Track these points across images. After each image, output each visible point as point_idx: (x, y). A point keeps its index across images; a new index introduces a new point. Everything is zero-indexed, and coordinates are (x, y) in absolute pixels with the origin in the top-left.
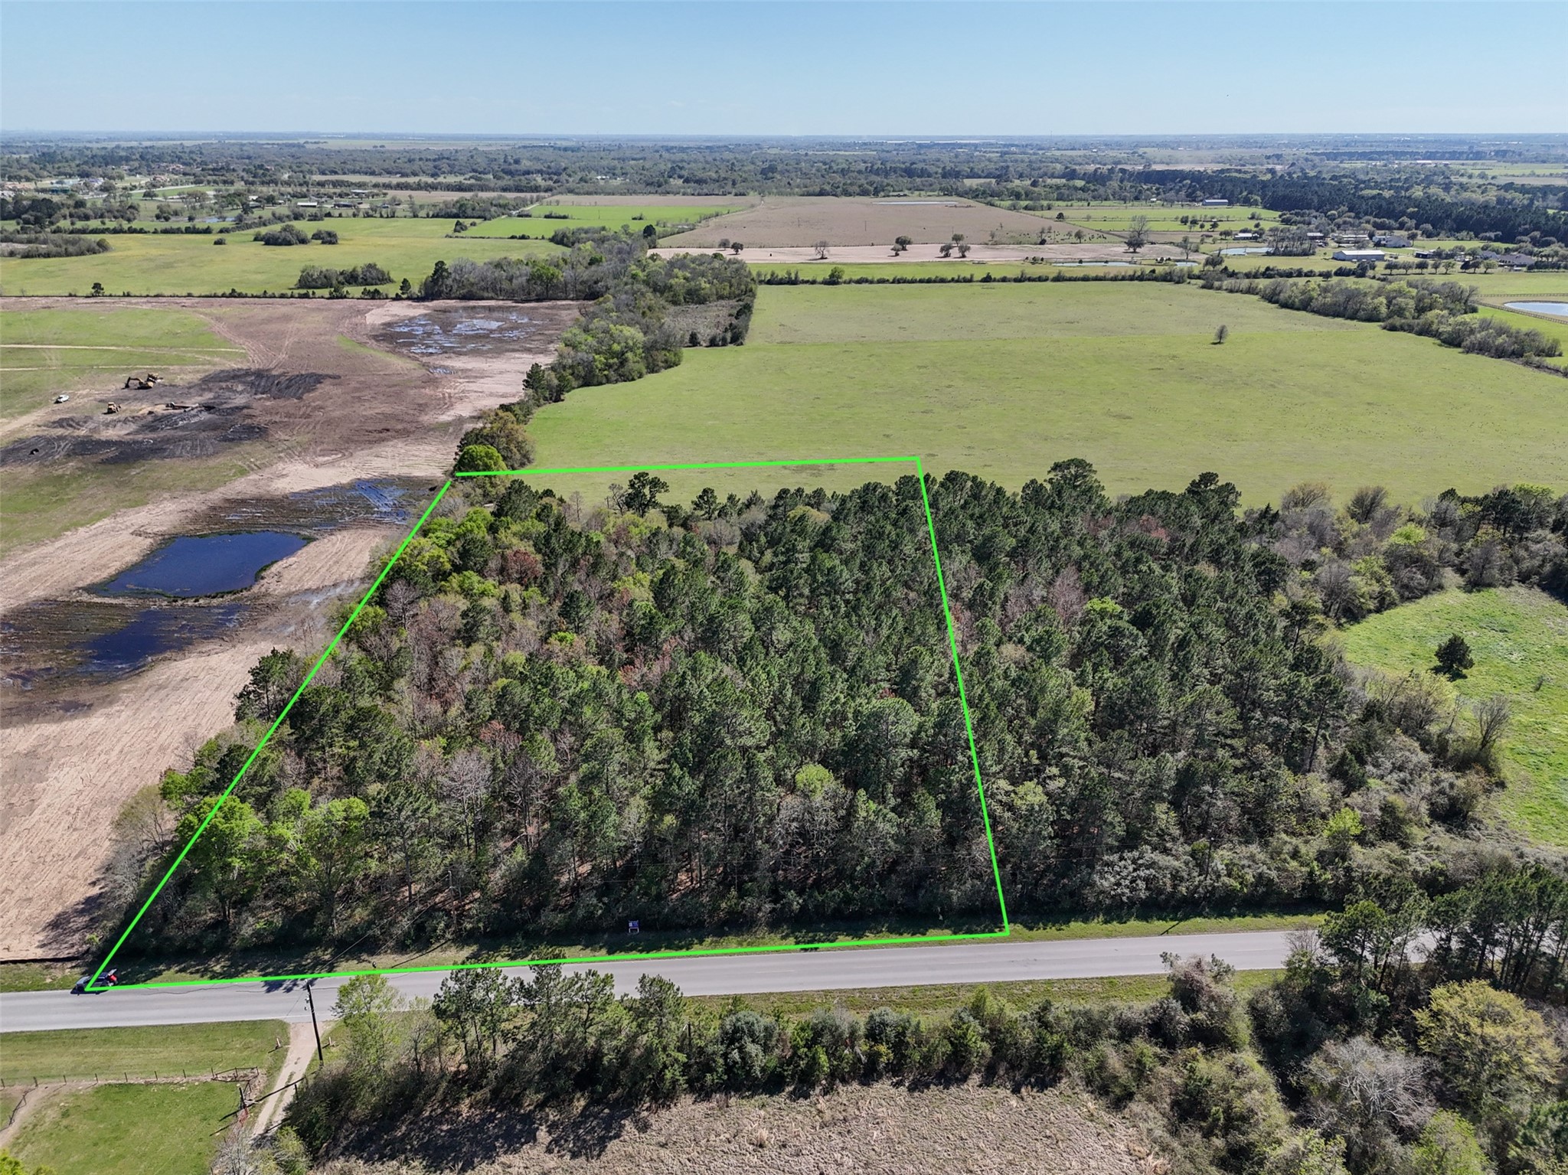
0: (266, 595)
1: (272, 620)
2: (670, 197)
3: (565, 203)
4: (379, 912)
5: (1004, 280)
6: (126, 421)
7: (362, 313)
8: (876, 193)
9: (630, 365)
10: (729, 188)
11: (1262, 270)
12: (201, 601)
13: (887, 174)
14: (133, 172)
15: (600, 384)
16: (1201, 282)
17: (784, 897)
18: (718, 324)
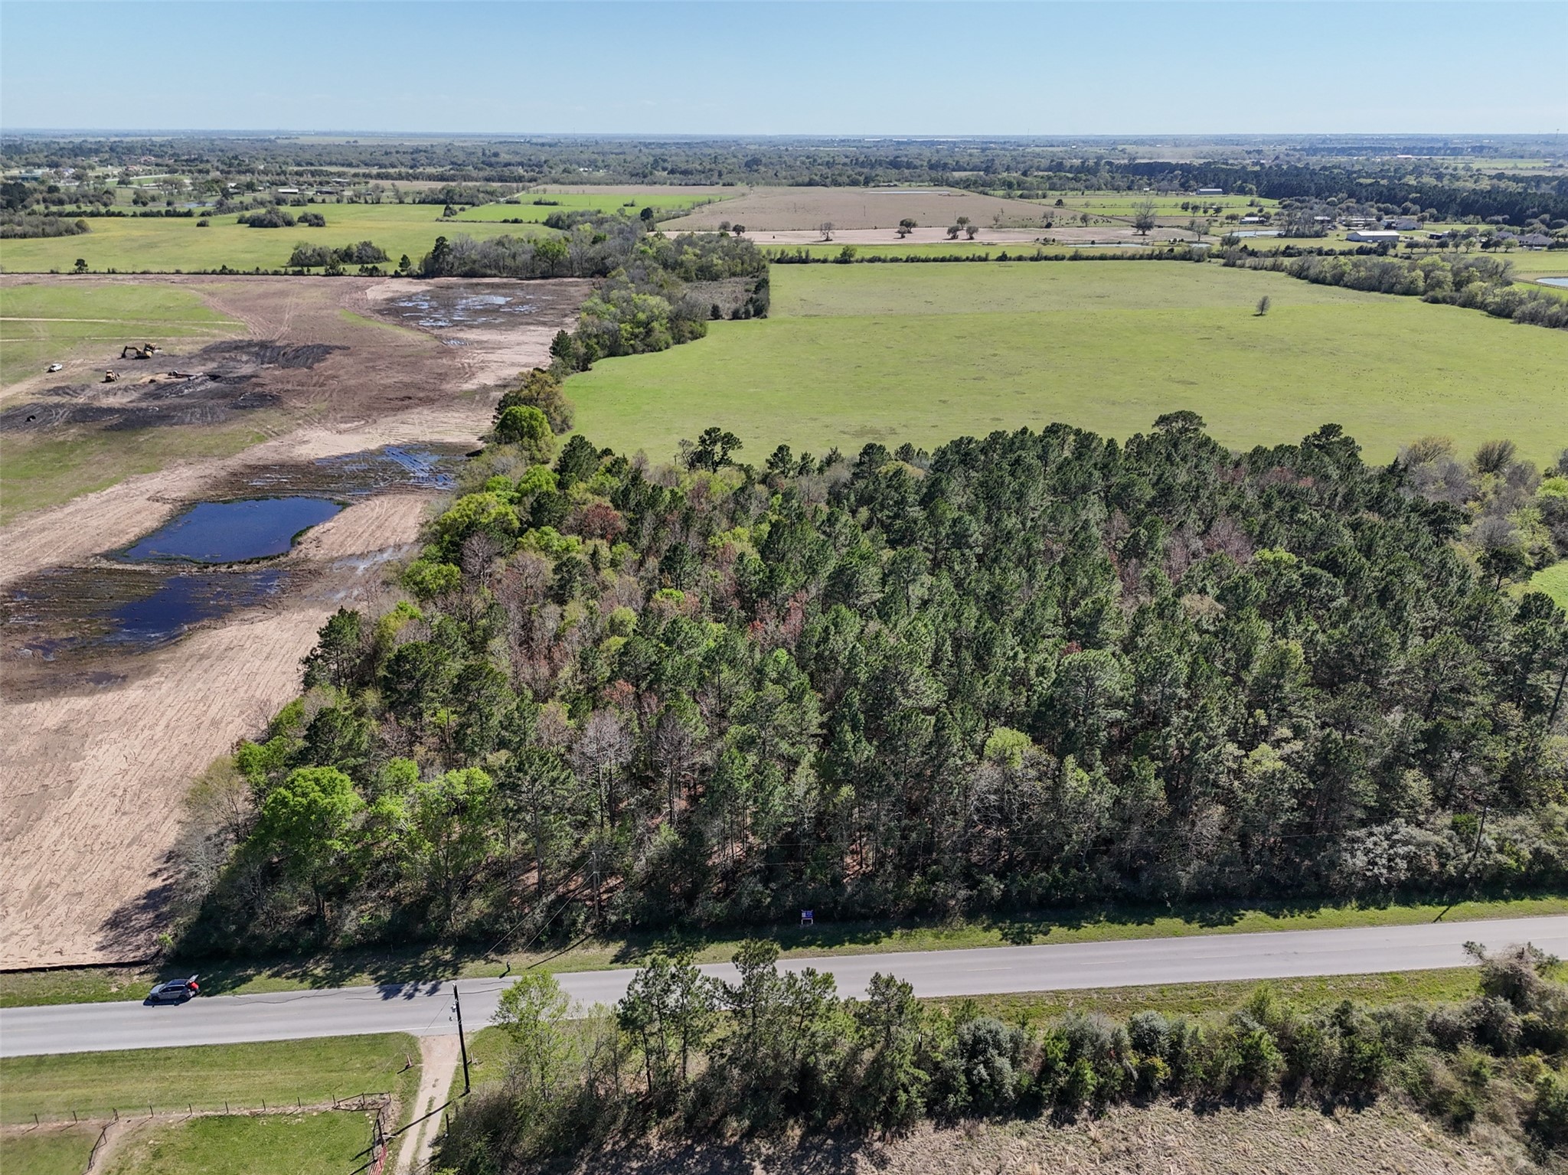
0: (306, 560)
1: (316, 586)
2: (657, 187)
3: (553, 192)
4: (501, 904)
5: (1020, 259)
6: (126, 389)
7: (363, 289)
8: (866, 183)
9: (656, 334)
10: (715, 178)
11: (1282, 248)
12: (235, 567)
13: (872, 166)
14: (104, 163)
15: (627, 354)
16: (1222, 261)
17: (980, 881)
18: (736, 299)
